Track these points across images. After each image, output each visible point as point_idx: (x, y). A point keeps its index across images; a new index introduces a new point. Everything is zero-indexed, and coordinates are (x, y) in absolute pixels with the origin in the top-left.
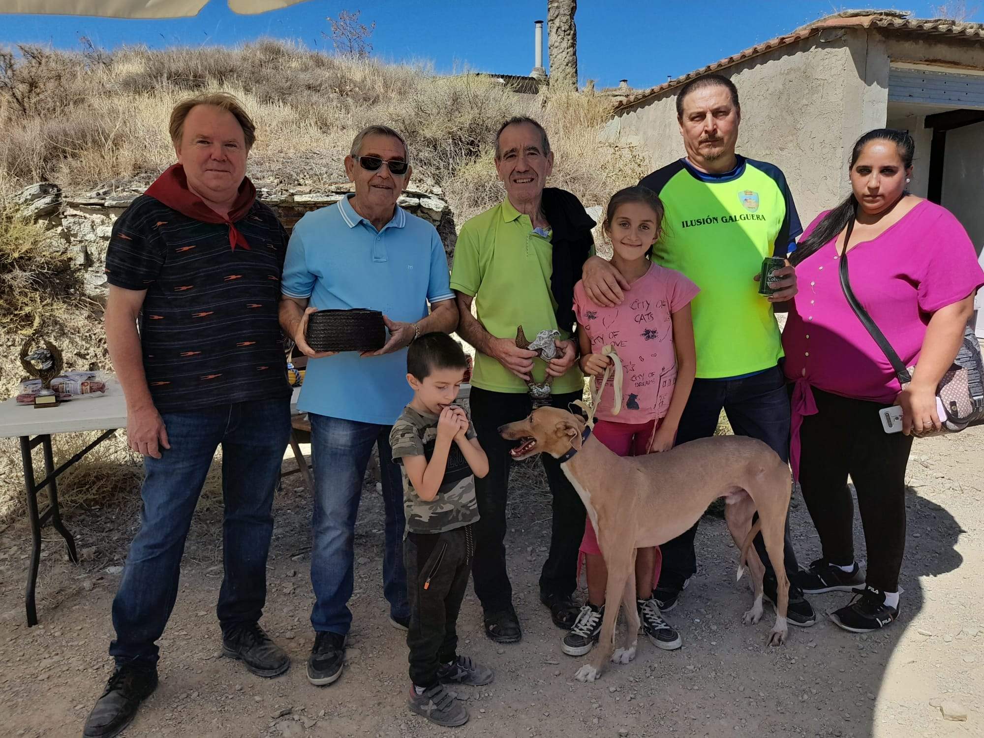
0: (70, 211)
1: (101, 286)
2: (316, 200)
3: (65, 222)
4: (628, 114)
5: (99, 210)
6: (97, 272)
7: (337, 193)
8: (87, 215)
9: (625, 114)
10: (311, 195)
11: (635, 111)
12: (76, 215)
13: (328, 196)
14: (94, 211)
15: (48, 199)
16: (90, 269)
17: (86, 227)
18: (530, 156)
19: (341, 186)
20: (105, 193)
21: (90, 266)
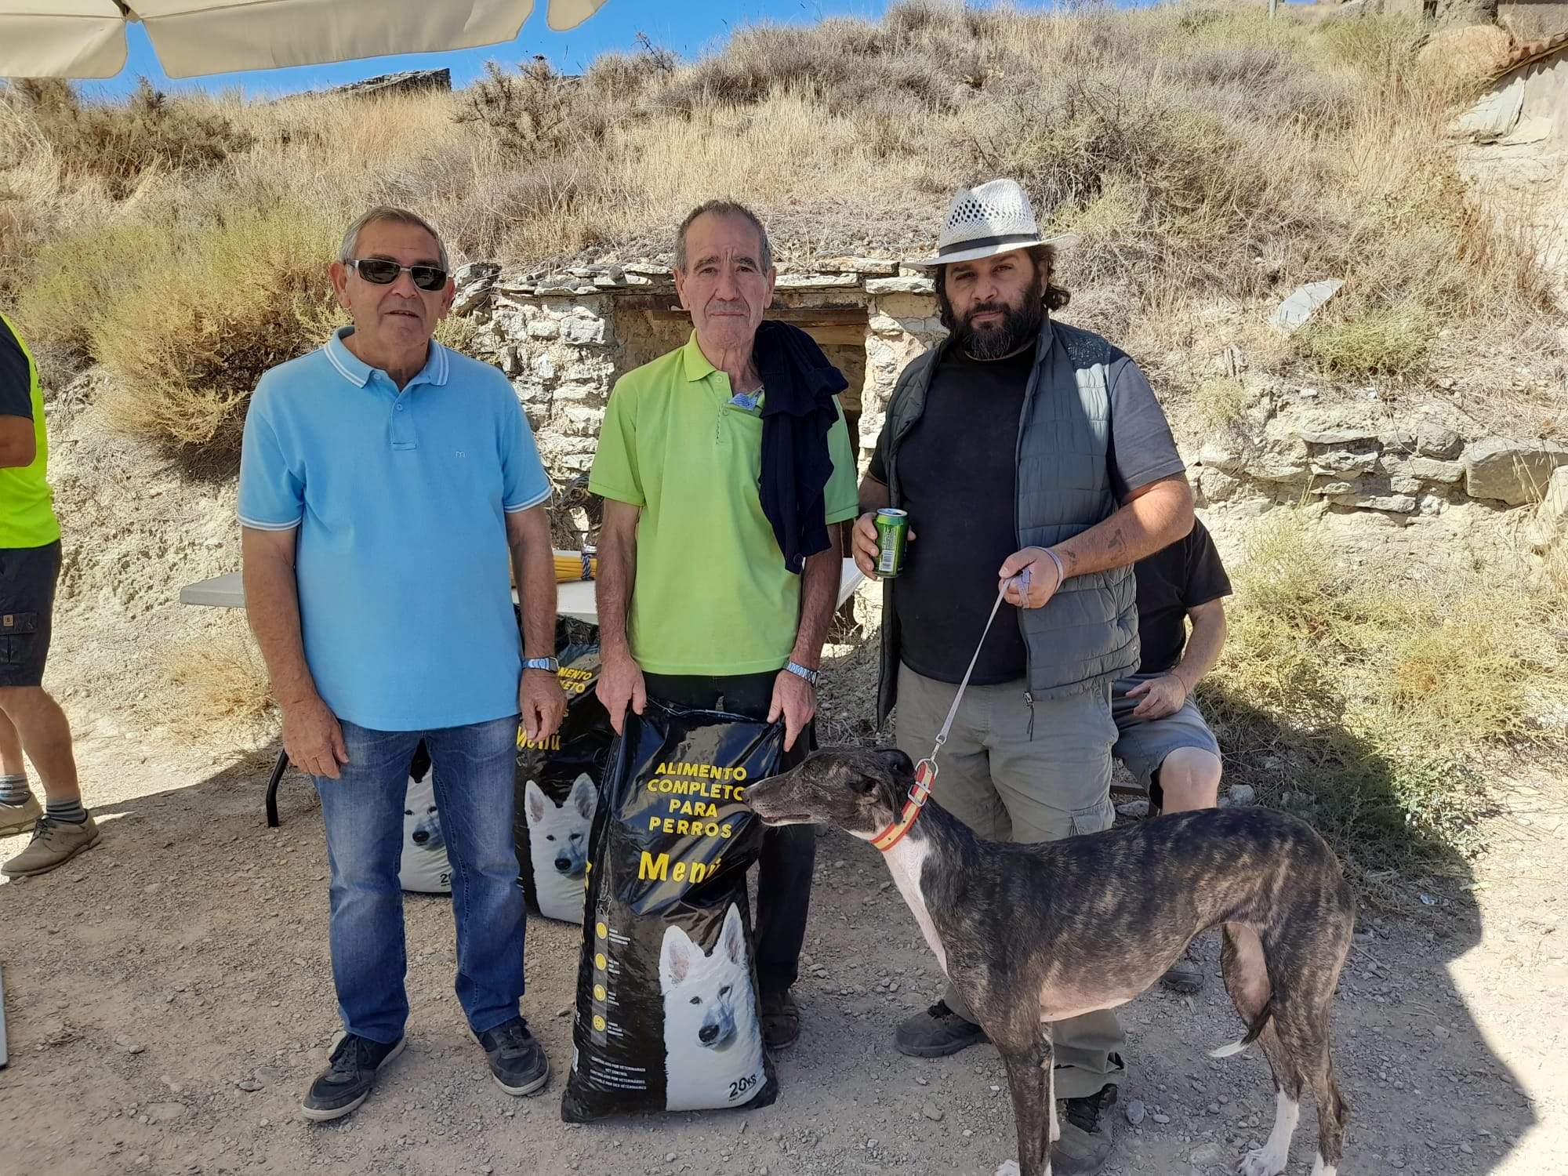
0: (503, 301)
1: (528, 401)
2: (797, 284)
3: (495, 315)
4: (1540, 72)
5: (529, 299)
6: (526, 382)
7: (822, 273)
8: (518, 306)
9: (1536, 73)
10: (785, 277)
11: (1553, 67)
12: (506, 306)
13: (808, 278)
14: (525, 302)
15: (478, 285)
16: (518, 378)
17: (517, 322)
18: (741, 273)
19: (827, 262)
20: (539, 277)
21: (520, 374)
